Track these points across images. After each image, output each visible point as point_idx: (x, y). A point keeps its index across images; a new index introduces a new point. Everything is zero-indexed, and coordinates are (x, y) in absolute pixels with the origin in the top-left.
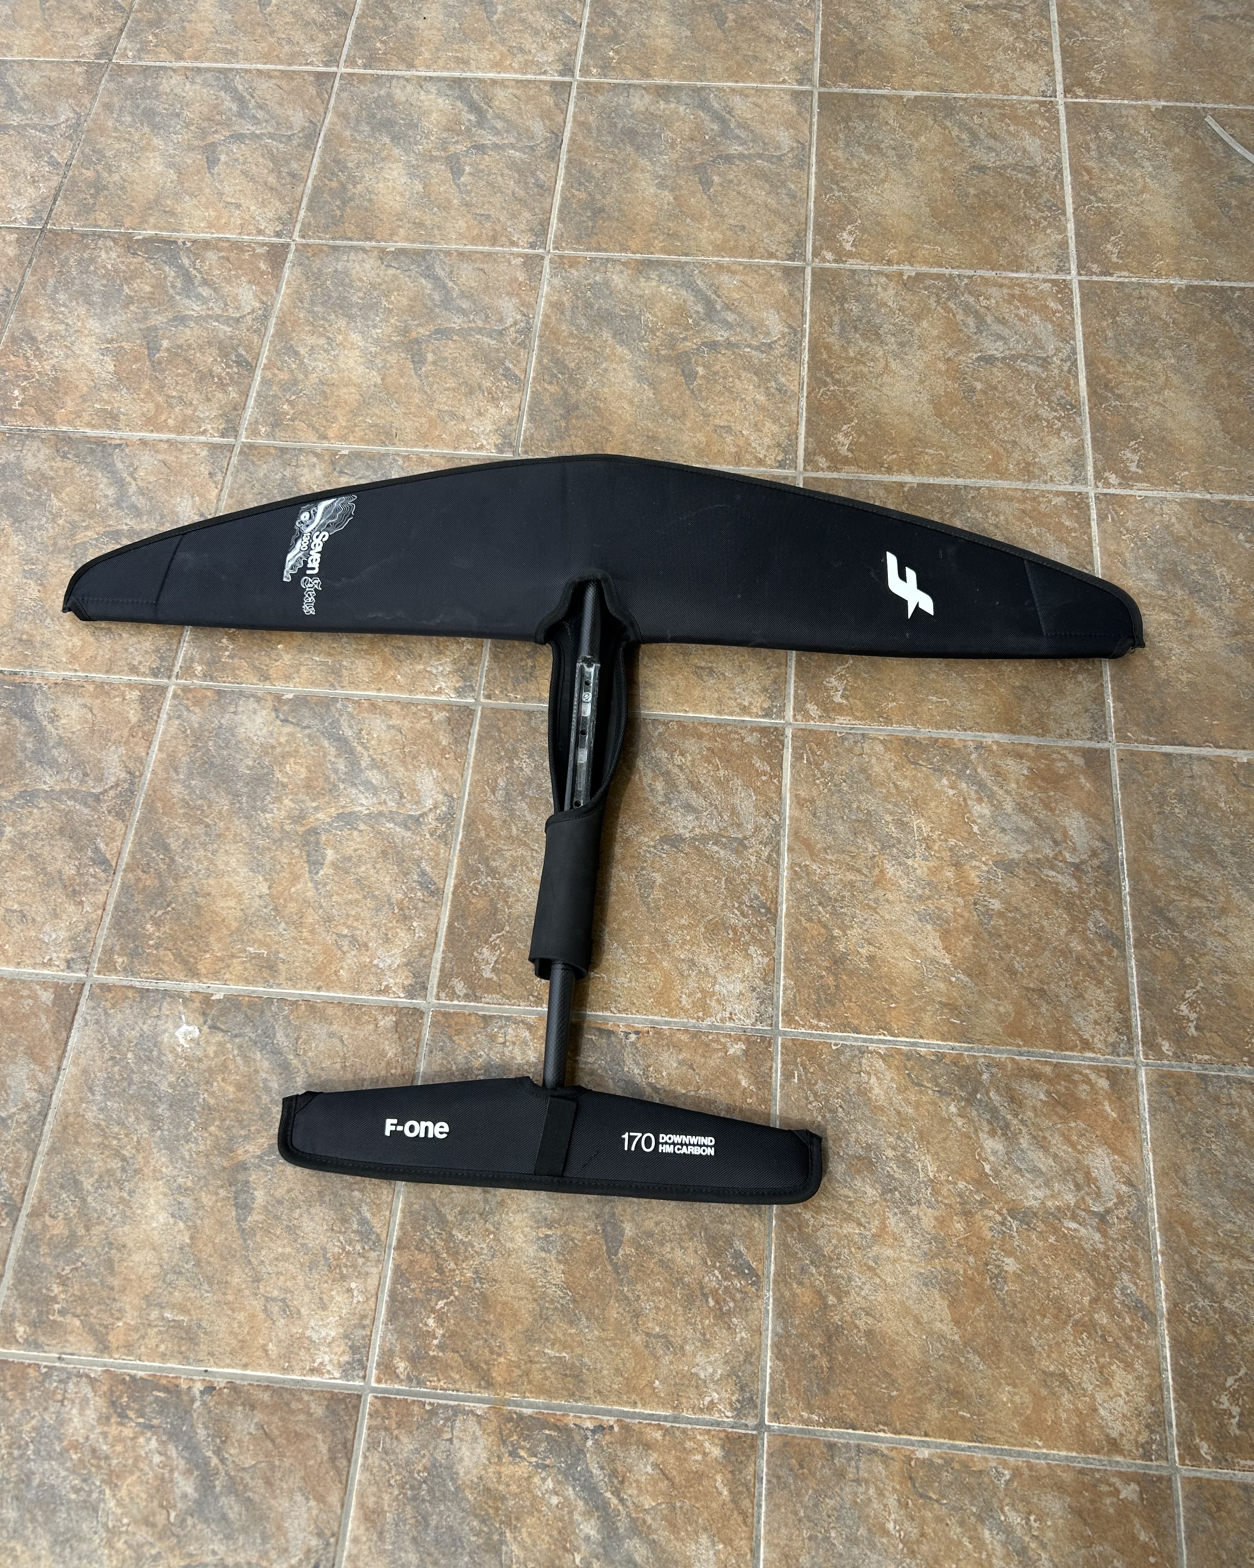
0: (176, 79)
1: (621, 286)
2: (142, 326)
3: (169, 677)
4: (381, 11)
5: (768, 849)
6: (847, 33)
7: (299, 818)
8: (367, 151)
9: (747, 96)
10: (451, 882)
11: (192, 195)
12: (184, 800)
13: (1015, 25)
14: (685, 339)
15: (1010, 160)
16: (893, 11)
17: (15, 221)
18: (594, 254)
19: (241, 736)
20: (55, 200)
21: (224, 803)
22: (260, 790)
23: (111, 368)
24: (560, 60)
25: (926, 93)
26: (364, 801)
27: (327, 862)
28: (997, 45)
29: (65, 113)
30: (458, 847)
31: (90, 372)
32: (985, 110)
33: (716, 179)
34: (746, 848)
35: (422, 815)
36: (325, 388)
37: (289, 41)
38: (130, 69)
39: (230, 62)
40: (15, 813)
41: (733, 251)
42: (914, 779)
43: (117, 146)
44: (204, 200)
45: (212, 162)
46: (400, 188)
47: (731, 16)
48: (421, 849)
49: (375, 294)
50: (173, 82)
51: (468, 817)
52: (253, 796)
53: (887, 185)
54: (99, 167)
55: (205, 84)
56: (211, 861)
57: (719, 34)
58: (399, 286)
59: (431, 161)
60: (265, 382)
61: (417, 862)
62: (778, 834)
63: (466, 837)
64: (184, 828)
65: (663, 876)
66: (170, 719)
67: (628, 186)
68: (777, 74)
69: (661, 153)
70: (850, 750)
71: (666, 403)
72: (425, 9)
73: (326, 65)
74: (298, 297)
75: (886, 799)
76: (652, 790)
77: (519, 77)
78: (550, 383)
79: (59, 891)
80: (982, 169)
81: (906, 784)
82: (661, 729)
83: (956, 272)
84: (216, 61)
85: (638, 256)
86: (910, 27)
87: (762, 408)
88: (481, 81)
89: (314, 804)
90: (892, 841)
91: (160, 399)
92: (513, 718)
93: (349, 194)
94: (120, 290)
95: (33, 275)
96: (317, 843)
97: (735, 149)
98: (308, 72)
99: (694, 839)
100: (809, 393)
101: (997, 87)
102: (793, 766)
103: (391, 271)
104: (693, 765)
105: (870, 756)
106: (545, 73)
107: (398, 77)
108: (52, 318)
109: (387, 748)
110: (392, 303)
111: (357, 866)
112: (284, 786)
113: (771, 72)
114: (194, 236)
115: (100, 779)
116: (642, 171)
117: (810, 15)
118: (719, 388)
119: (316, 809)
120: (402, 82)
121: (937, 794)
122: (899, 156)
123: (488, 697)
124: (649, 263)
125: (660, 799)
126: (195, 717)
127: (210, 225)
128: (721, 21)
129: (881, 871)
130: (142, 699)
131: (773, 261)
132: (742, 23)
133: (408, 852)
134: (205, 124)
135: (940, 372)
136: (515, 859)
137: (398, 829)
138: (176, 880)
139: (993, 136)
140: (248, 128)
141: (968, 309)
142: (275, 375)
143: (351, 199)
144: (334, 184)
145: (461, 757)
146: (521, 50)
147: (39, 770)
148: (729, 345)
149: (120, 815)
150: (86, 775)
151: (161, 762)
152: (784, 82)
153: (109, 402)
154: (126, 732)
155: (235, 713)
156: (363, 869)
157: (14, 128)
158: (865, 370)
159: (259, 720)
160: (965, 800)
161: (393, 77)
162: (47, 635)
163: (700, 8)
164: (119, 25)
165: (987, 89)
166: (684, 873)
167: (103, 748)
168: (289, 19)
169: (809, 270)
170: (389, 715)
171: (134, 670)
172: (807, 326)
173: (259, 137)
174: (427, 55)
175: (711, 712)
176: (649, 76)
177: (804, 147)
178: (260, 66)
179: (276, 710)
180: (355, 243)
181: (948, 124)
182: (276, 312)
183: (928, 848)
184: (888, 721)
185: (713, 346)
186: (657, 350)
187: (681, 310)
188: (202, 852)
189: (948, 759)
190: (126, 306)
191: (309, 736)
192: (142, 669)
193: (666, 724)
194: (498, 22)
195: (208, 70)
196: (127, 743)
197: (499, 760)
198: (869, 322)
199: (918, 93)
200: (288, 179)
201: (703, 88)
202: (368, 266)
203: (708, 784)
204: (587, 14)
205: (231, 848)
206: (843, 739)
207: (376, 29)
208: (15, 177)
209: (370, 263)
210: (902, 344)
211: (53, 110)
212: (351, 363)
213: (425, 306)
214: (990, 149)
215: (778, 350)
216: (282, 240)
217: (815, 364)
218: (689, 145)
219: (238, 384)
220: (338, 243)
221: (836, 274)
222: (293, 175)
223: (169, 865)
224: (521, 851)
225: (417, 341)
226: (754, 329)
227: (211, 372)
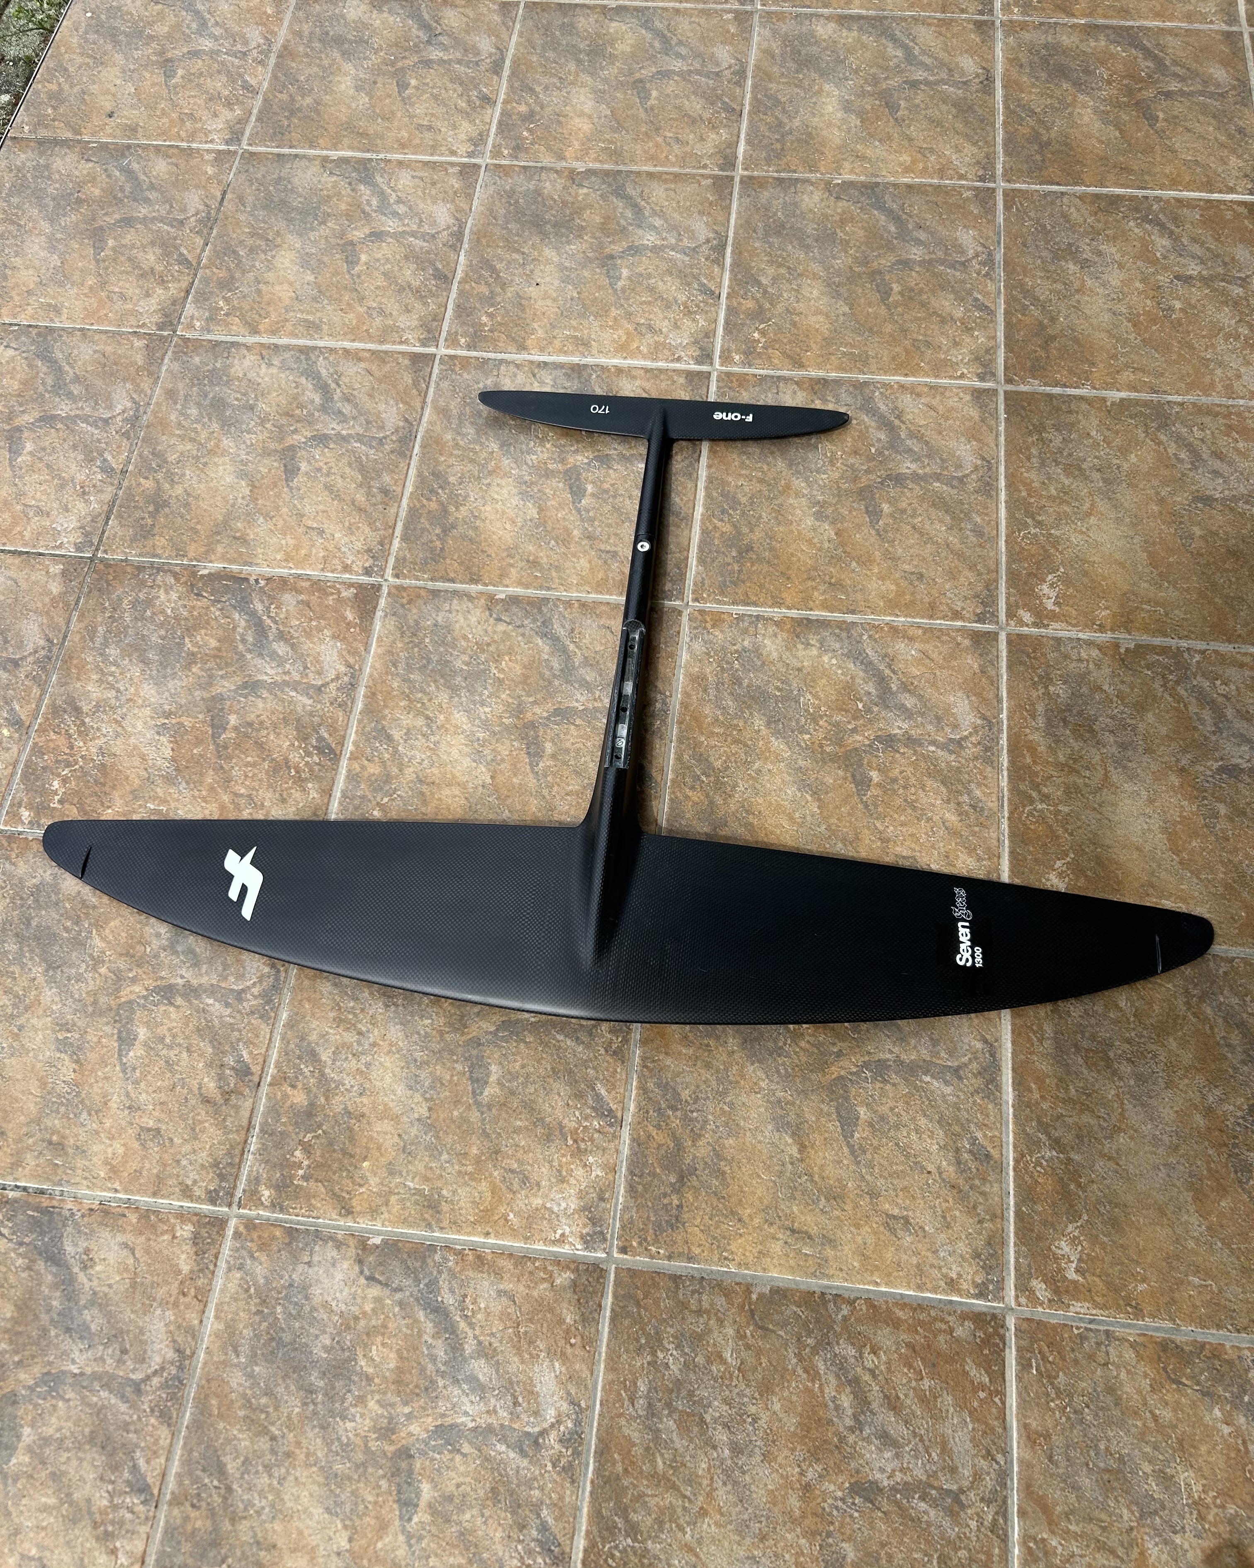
0: (250, 359)
1: (775, 655)
2: (206, 695)
3: (230, 1205)
4: (486, 274)
5: (993, 1509)
6: (1036, 313)
7: (387, 1431)
8: (472, 461)
9: (918, 395)
10: (580, 1544)
11: (268, 517)
12: (244, 1396)
13: (1236, 304)
14: (854, 730)
15: (1242, 489)
16: (1089, 283)
17: (61, 546)
18: (741, 609)
19: (317, 1300)
20: (108, 518)
21: (293, 1405)
22: (339, 1384)
23: (168, 752)
24: (696, 342)
25: (1133, 395)
26: (468, 1408)
27: (423, 1503)
28: (1216, 329)
29: (122, 402)
30: (588, 1488)
31: (143, 758)
32: (1207, 420)
33: (886, 507)
34: (963, 1506)
35: (543, 1433)
36: (424, 788)
37: (381, 312)
38: (195, 345)
39: (312, 338)
40: (36, 1406)
41: (909, 608)
42: (1177, 1407)
43: (181, 447)
44: (280, 523)
45: (291, 471)
46: (511, 513)
47: (896, 288)
48: (542, 1488)
49: (483, 657)
50: (247, 363)
51: (600, 1440)
52: (331, 1396)
53: (1093, 520)
54: (160, 476)
55: (284, 367)
56: (278, 1494)
57: (883, 311)
58: (511, 647)
59: (547, 476)
60: (352, 777)
61: (536, 1508)
62: (1004, 1486)
63: (598, 1471)
64: (245, 1441)
65: (857, 1550)
66: (229, 1270)
67: (780, 514)
68: (954, 365)
69: (818, 471)
70: (1091, 1357)
71: (833, 820)
72: (537, 272)
73: (424, 345)
74: (390, 658)
75: (1142, 1437)
76: (837, 1408)
77: (649, 364)
78: (692, 788)
79: (88, 1532)
80: (1208, 500)
81: (1166, 1414)
82: (845, 1310)
83: (1184, 644)
84: (296, 336)
85: (794, 613)
86: (1110, 304)
87: (954, 833)
88: (604, 368)
89: (407, 1410)
90: (1154, 1506)
91: (226, 798)
92: (655, 1285)
93: (451, 519)
94: (181, 645)
95: (80, 621)
96: (410, 1472)
97: (908, 466)
98: (403, 353)
99: (894, 1489)
100: (1011, 813)
101: (1219, 387)
102: (1019, 1379)
103: (501, 627)
104: (889, 1369)
105: (1118, 1367)
106: (679, 359)
107: (508, 363)
108: (100, 681)
109: (498, 1326)
110: (501, 671)
111: (461, 1510)
112: (369, 1379)
113: (946, 363)
114: (267, 571)
115: (142, 1359)
116: (797, 495)
117: (991, 287)
118: (899, 801)
119: (409, 1417)
120: (512, 368)
121: (1209, 1432)
122: (1105, 480)
123: (623, 1250)
124: (806, 624)
125: (849, 1422)
126: (260, 1270)
127: (288, 558)
128: (886, 294)
129: (1142, 1553)
130: (196, 1238)
131: (959, 623)
132: (910, 296)
133: (523, 1492)
134: (284, 421)
135: (1173, 787)
136: (662, 1511)
137: (512, 1455)
138: (233, 1521)
139: (1218, 455)
140: (333, 427)
141: (1203, 699)
142: (363, 768)
143: (453, 527)
144: (433, 506)
145: (590, 1342)
146: (650, 328)
147: (67, 1343)
148: (910, 741)
149: (165, 1417)
150: (124, 1351)
151: (217, 1335)
152: (962, 376)
153: (164, 801)
154: (174, 1288)
155: (309, 1264)
156: (467, 1516)
157: (62, 420)
158: (1080, 781)
159: (339, 1276)
160: (1244, 1442)
161: (501, 361)
162: (83, 1137)
163: (859, 275)
164: (184, 285)
165: (1207, 390)
166: (883, 1545)
167: (147, 1310)
168: (381, 282)
169: (1003, 637)
170: (499, 1275)
171: (187, 1192)
172: (1004, 716)
173: (345, 439)
174: (540, 333)
175: (909, 1287)
176: (801, 366)
177: (989, 465)
178: (347, 344)
179: (360, 1262)
180: (458, 586)
181: (1163, 438)
182: (364, 680)
183: (1201, 1518)
184: (1138, 1313)
185: (889, 741)
186: (821, 746)
187: (848, 690)
188: (265, 1480)
189: (1218, 1377)
190: (188, 667)
191: (401, 1303)
192: (197, 1192)
193: (851, 1302)
194: (623, 290)
195: (287, 348)
196: (176, 1304)
197: (639, 1350)
198: (1080, 713)
199: (1123, 394)
200: (379, 497)
201: (866, 383)
202: (474, 619)
203: (910, 1402)
204: (726, 282)
205: (301, 1473)
206: (1082, 1338)
207: (481, 298)
208: (62, 486)
209: (477, 614)
210: (1123, 746)
211: (108, 398)
212: (455, 753)
213: (541, 675)
214: (1216, 473)
215: (971, 751)
216: (372, 580)
217: (1017, 772)
218: (852, 461)
219: (318, 779)
220: (440, 585)
221: (1037, 643)
222: (385, 492)
223: (225, 1499)
224: (669, 1498)
225: (532, 725)
226: (938, 718)
227: (286, 760)
